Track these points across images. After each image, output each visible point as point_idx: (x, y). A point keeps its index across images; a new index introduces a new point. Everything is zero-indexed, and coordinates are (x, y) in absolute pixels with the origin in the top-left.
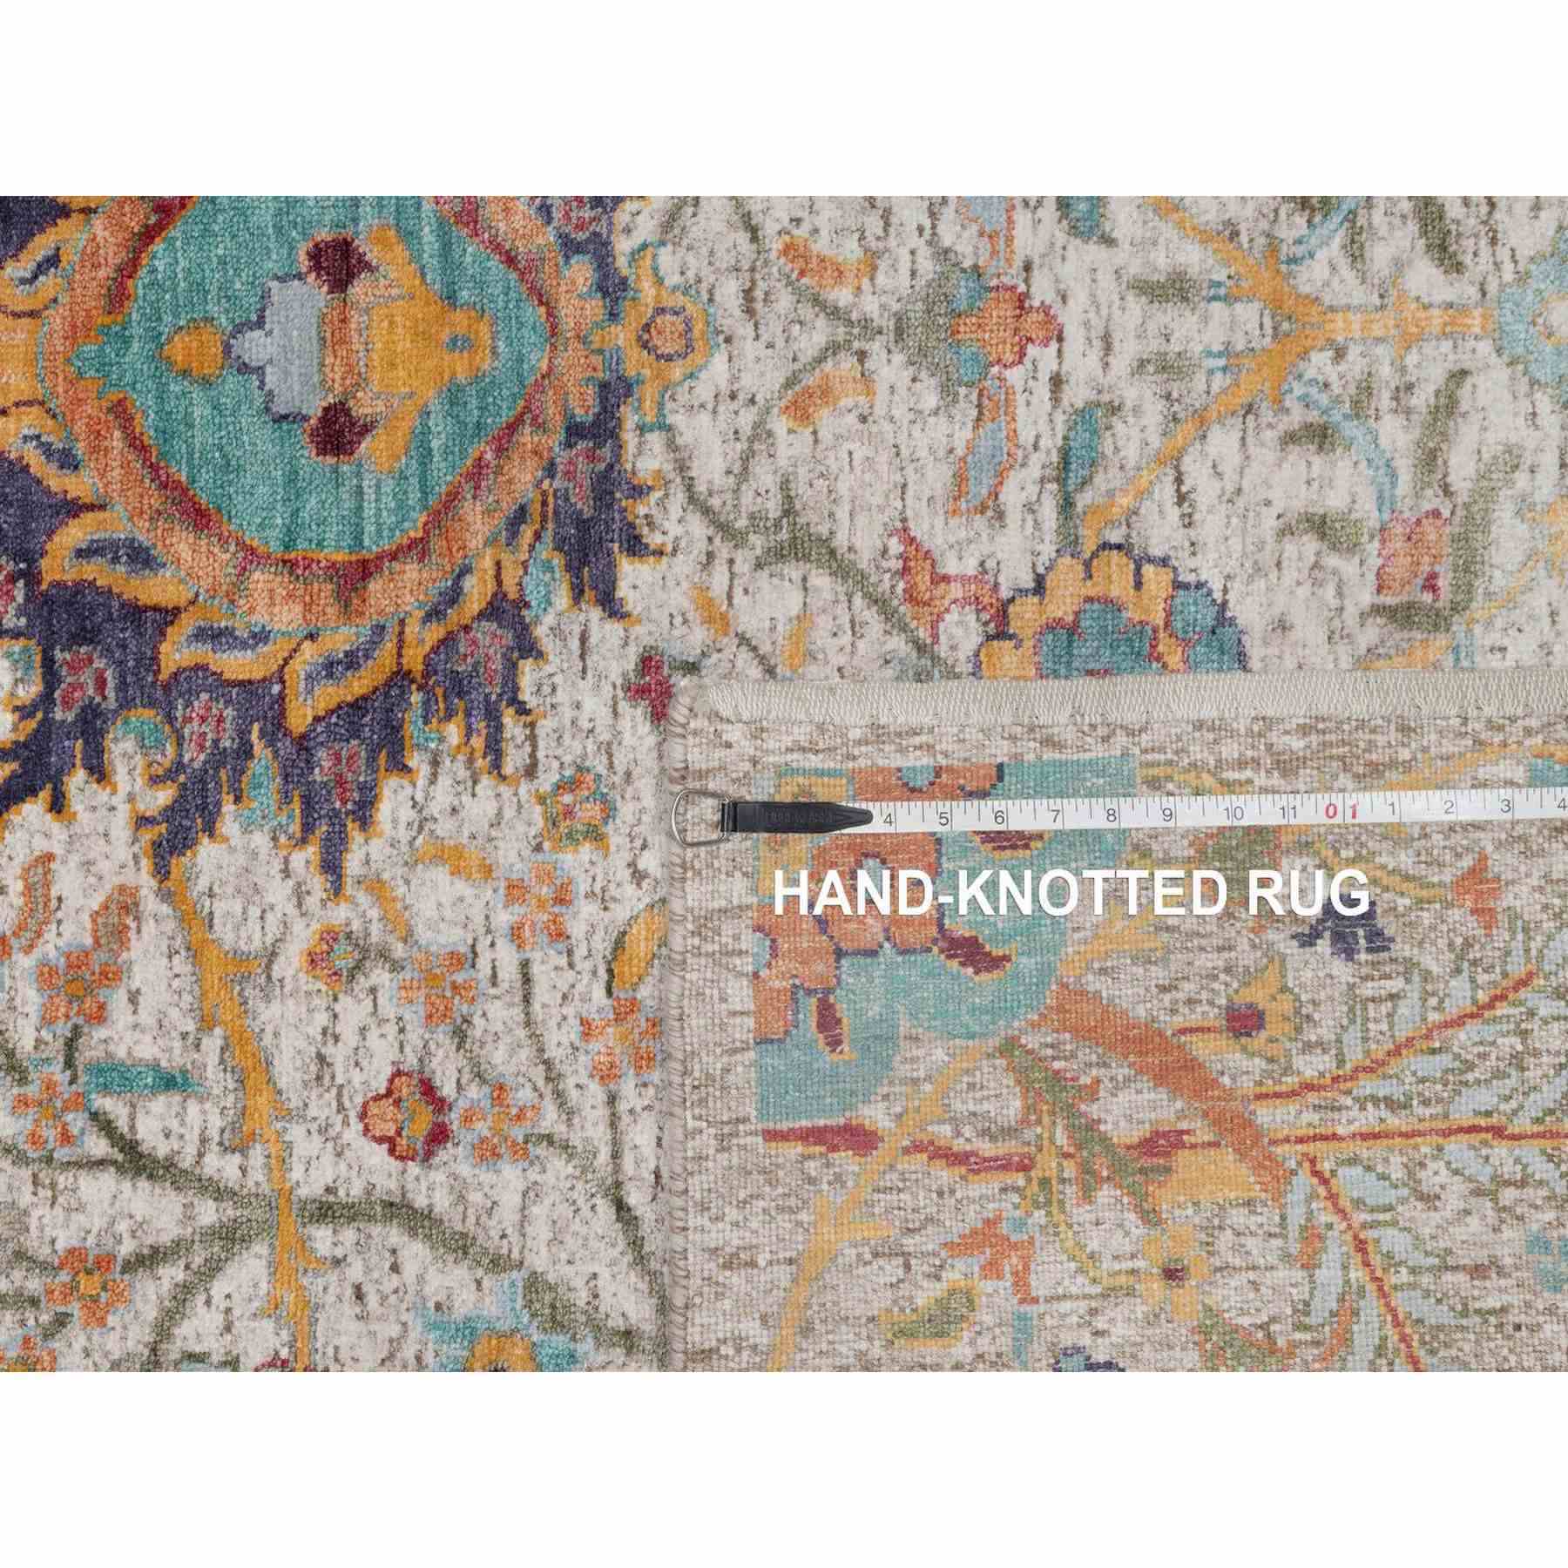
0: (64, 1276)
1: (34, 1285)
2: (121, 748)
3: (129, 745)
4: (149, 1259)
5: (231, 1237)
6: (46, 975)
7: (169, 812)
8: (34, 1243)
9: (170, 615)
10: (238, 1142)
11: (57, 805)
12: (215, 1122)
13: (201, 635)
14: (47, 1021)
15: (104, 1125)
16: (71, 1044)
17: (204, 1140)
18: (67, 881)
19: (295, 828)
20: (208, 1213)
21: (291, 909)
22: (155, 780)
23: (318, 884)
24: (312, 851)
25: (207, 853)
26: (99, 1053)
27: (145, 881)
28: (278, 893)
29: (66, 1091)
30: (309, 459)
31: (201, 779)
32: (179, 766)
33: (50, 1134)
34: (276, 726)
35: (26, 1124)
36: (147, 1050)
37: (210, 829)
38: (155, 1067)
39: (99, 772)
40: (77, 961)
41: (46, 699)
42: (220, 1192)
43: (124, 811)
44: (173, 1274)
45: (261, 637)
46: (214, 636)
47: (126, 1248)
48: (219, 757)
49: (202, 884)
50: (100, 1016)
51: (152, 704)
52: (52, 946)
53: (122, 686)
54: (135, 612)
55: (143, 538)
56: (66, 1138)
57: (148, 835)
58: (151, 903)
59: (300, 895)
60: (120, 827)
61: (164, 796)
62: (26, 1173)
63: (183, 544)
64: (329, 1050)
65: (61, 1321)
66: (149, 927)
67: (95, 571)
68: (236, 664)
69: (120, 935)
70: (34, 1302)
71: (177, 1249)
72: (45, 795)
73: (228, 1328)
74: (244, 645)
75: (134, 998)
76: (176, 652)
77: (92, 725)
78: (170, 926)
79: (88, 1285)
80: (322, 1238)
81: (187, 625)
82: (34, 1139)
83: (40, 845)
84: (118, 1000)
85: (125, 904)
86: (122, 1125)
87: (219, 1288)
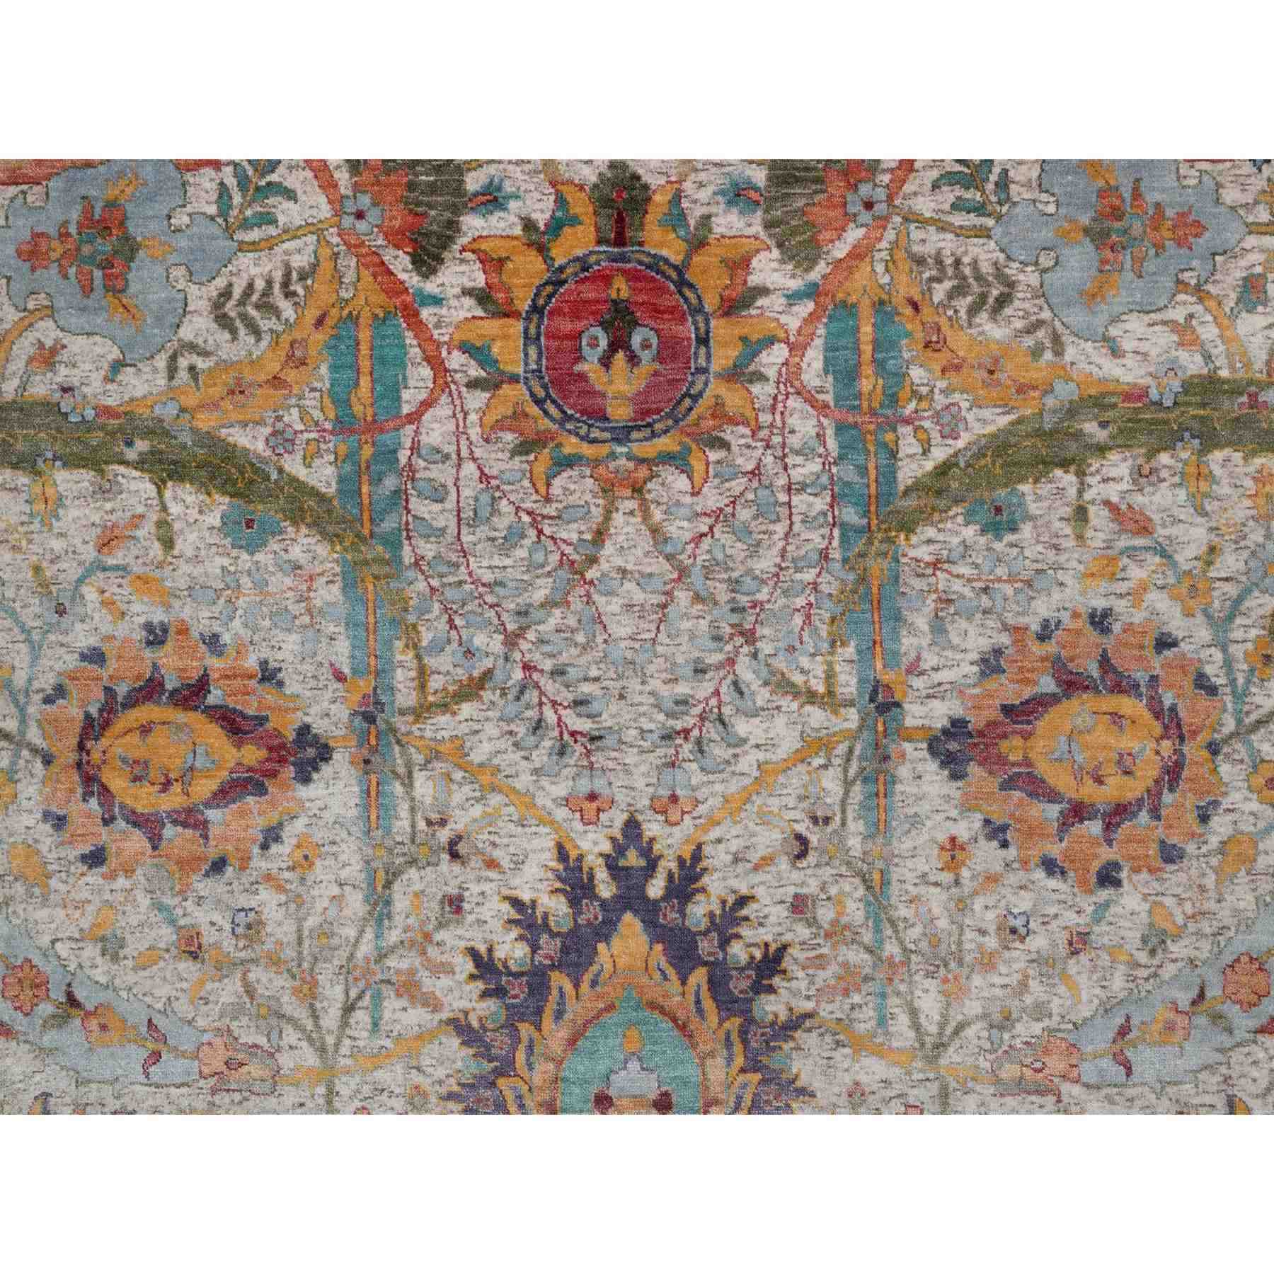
0: (309, 978)
1: (305, 965)
2: (492, 1005)
3: (493, 1008)
4: (315, 1017)
5: (322, 1050)
6: (412, 972)
7: (469, 1026)
8: (320, 965)
9: (539, 1028)
10: (355, 1052)
11: (472, 977)
12: (361, 1043)
13: (531, 1041)
14: (398, 972)
15: (360, 997)
16: (389, 982)
17: (355, 1039)
18: (445, 981)
19: (463, 1081)
20: (330, 1040)
21: (435, 1078)
22: (480, 1019)
23: (443, 1090)
24: (456, 1088)
25: (455, 1042)
26: (385, 994)
27: (445, 1015)
28: (441, 1073)
29: (372, 981)
30: (594, 1090)
31: (482, 1040)
32: (485, 1030)
33: (357, 973)
34: (499, 1073)
35: (361, 963)
36: (387, 1015)
37: (463, 1043)
38: (381, 1018)
39: (485, 995)
40: (417, 985)
41: (510, 974)
42: (337, 1045)
43: (468, 1005)
44: (309, 1024)
45: (530, 1066)
46: (530, 1048)
47: (318, 1005)
48: (488, 1048)
49: (444, 1040)
50: (399, 995)
51: (507, 1019)
52: (423, 975)
53: (513, 1006)
54: (539, 1011)
55: (566, 1016)
56: (356, 979)
57: (461, 1016)
58: (437, 1017)
59: (440, 1082)
60: (464, 1004)
61: (475, 1024)
62: (344, 963)
63: (564, 1033)
64: (386, 1093)
65: (294, 977)
66: (429, 1017)
67: (554, 995)
68: (521, 1056)
69: (425, 1004)
70: (300, 966)
71: (318, 1026)
72: (475, 971)
73: (291, 1047)
74: (528, 1060)
75: (405, 1009)
76: (525, 1030)
77: (498, 992)
78: (429, 1026)
79: (306, 988)
80: (321, 1090)
81: (536, 1035)
82: (355, 966)
83: (457, 969)
84: (403, 1002)
85: (436, 1007)
86: (360, 1004)
87: (304, 1044)
